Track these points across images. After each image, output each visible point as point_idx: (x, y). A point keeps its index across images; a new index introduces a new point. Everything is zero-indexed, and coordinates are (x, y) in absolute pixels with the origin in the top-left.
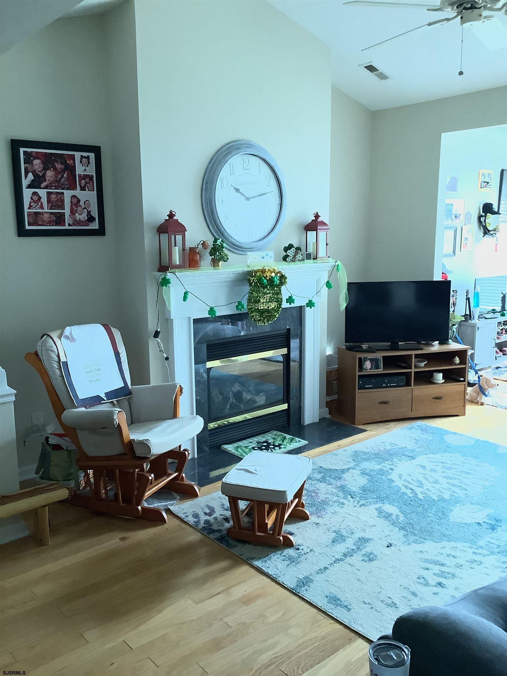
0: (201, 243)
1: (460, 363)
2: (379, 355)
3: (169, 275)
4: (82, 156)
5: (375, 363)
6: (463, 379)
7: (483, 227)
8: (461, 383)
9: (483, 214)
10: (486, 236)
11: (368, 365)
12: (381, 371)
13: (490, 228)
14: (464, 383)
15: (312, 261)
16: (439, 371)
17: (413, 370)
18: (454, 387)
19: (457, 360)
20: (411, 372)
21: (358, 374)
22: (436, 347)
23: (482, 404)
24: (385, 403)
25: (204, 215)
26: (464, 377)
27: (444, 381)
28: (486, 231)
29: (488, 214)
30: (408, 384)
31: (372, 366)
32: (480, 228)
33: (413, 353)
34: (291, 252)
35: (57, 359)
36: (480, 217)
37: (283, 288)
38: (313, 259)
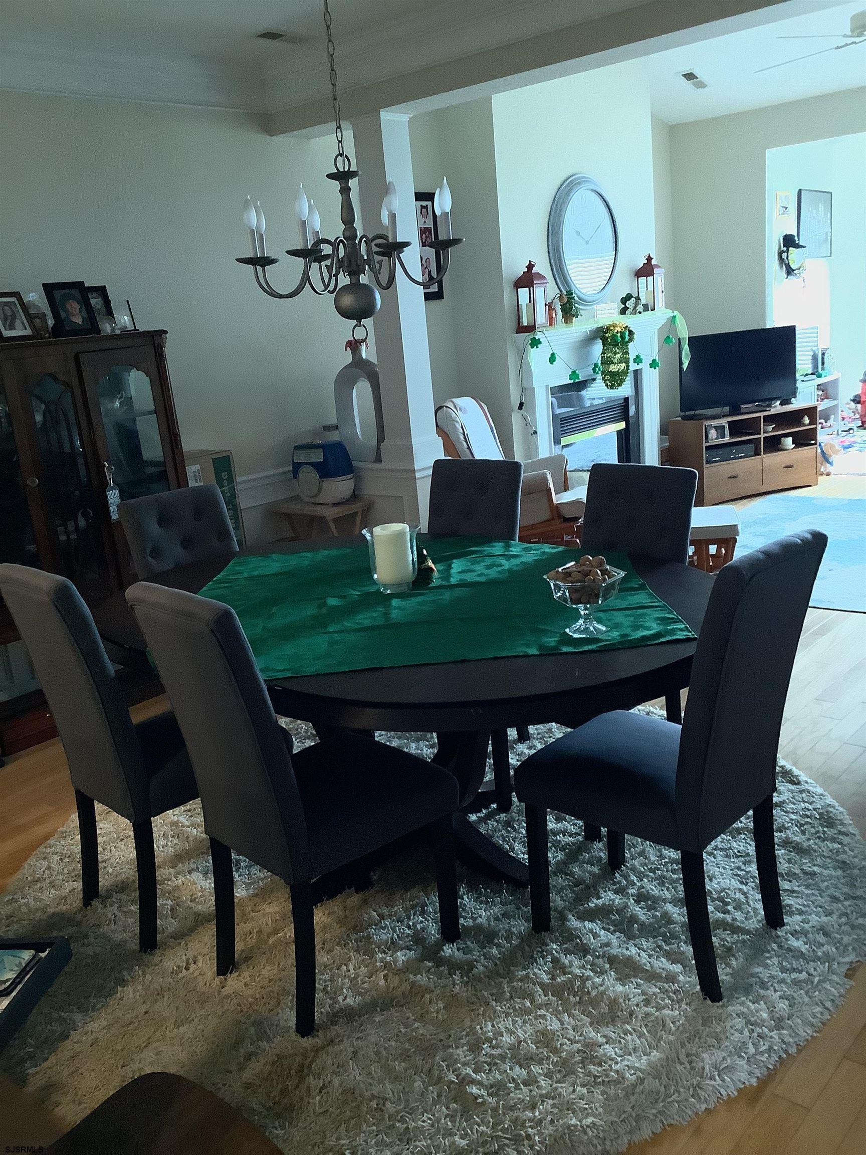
0: (557, 297)
1: (810, 424)
2: (724, 422)
3: (538, 336)
4: (421, 205)
5: (720, 429)
6: (813, 442)
7: (786, 266)
8: (812, 447)
9: (785, 249)
10: (789, 277)
11: (713, 434)
12: (727, 439)
13: (793, 267)
14: (815, 446)
15: (650, 312)
16: (786, 435)
17: (763, 435)
18: (806, 452)
19: (806, 420)
20: (761, 438)
21: (705, 445)
22: (777, 408)
23: (828, 474)
24: (734, 477)
25: (551, 265)
26: (815, 439)
27: (794, 445)
28: (790, 271)
29: (791, 248)
30: (757, 453)
31: (717, 436)
32: (781, 267)
33: (762, 414)
34: (630, 304)
35: (462, 431)
36: (780, 254)
37: (630, 345)
38: (652, 310)
